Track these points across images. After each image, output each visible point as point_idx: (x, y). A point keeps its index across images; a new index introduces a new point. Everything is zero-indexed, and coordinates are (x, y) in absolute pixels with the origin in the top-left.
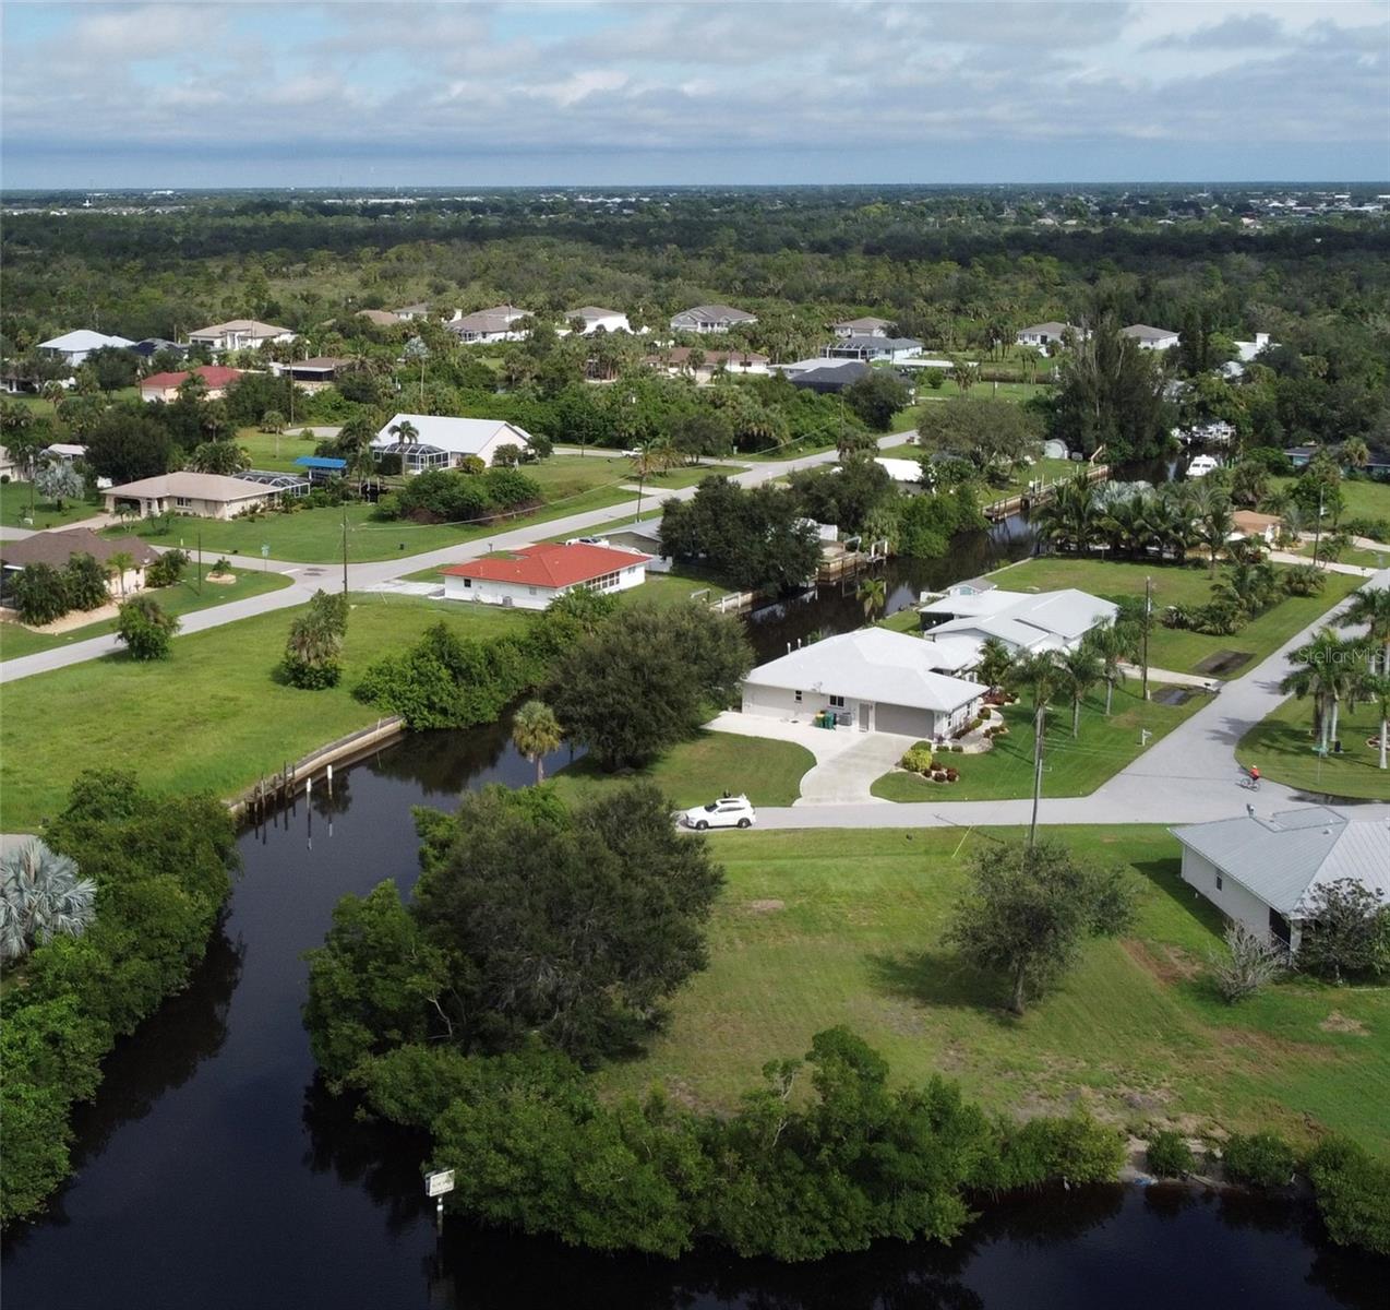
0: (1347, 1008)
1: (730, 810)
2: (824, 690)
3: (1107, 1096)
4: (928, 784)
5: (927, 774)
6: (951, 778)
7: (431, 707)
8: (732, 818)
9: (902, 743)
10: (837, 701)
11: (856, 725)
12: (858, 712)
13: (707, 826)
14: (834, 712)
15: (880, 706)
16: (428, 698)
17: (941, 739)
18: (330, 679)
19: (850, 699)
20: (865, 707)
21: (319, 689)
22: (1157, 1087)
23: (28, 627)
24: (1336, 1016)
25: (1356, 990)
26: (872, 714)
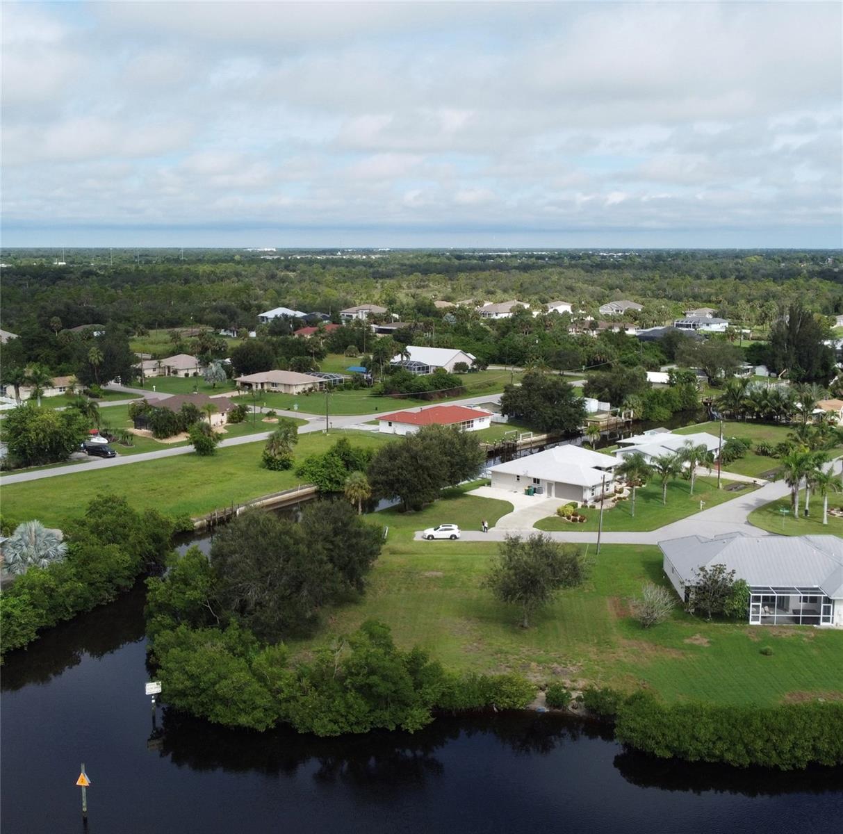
0: (704, 633)
1: (446, 530)
2: (529, 476)
3: (544, 668)
4: (567, 523)
5: (569, 518)
6: (581, 521)
7: (331, 480)
8: (447, 534)
9: (563, 502)
10: (536, 481)
11: (545, 494)
12: (546, 487)
13: (433, 538)
14: (534, 488)
15: (557, 484)
16: (330, 476)
17: (586, 501)
18: (286, 466)
19: (543, 480)
20: (550, 484)
21: (279, 470)
22: (574, 665)
23: (156, 440)
24: (698, 636)
25: (716, 624)
26: (553, 488)
